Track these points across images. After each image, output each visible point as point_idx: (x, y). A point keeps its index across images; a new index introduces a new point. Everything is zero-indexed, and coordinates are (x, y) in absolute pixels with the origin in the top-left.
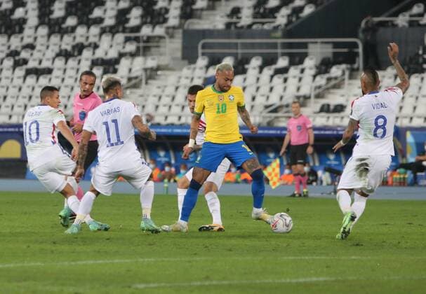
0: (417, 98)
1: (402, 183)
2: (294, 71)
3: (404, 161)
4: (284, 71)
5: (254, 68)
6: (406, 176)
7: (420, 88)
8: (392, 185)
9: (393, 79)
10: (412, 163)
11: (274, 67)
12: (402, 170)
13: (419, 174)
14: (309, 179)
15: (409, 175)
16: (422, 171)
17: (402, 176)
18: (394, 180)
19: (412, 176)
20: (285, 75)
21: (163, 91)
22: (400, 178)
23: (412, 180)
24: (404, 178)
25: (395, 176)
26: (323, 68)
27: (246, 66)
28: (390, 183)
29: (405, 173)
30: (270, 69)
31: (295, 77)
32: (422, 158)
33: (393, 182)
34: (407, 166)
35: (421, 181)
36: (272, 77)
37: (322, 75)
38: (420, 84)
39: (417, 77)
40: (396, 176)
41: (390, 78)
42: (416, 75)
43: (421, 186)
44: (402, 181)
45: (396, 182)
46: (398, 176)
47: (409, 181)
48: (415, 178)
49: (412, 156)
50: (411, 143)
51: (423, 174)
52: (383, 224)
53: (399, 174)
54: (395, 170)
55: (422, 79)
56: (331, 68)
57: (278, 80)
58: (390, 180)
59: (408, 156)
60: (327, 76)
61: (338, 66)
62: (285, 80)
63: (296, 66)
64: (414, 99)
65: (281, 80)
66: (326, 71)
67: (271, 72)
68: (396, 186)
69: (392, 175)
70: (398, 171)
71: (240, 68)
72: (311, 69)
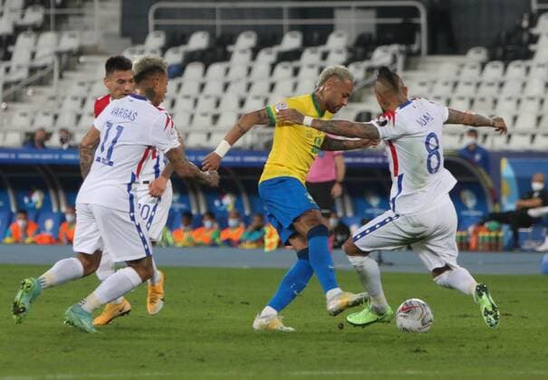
0: (519, 102)
1: (494, 246)
2: (310, 57)
3: (497, 209)
4: (294, 55)
5: (243, 52)
6: (501, 234)
7: (524, 85)
8: (476, 250)
9: (479, 68)
10: (509, 213)
11: (276, 49)
12: (493, 224)
13: (522, 230)
14: (336, 240)
15: (505, 233)
16: (527, 226)
17: (493, 234)
18: (480, 240)
19: (510, 234)
20: (296, 64)
21: (89, 90)
22: (490, 238)
23: (509, 241)
24: (497, 238)
25: (481, 234)
26: (360, 50)
27: (230, 48)
28: (473, 245)
29: (499, 230)
30: (270, 53)
31: (312, 66)
32: (527, 203)
33: (477, 244)
34: (502, 218)
35: (526, 242)
36: (273, 66)
37: (359, 64)
38: (524, 78)
39: (519, 66)
40: (483, 234)
41: (474, 67)
42: (518, 62)
43: (525, 251)
44: (493, 242)
45: (483, 243)
46: (487, 234)
47: (505, 242)
48: (516, 236)
49: (510, 200)
50: (508, 179)
51: (529, 230)
52: (460, 316)
53: (489, 230)
54: (482, 224)
55: (528, 69)
56: (373, 50)
57: (283, 72)
58: (473, 241)
59: (504, 199)
60: (366, 64)
61: (384, 47)
62: (296, 72)
63: (313, 48)
64: (513, 103)
65: (289, 72)
66: (366, 56)
67: (272, 58)
68: (483, 251)
69: (476, 232)
70: (487, 225)
71: (220, 51)
72: (339, 52)
